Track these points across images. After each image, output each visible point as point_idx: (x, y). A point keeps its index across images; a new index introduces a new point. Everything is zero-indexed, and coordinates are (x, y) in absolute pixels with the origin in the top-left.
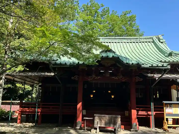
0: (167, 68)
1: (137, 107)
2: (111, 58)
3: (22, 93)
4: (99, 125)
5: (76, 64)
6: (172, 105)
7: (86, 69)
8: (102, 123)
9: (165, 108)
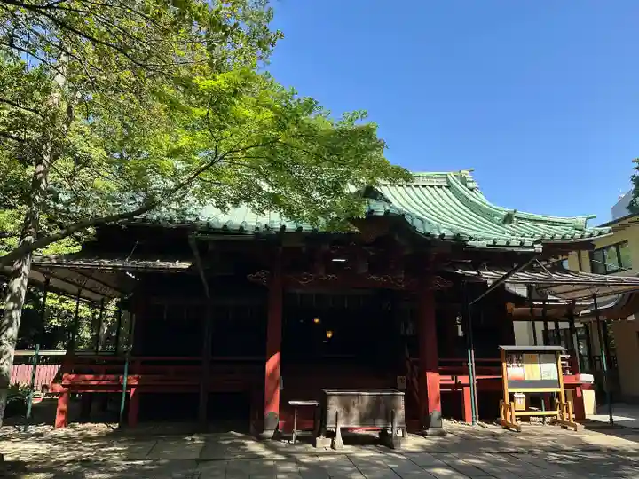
0: (533, 250)
1: (441, 364)
2: (381, 216)
3: (60, 325)
4: (341, 425)
5: (276, 232)
6: (524, 355)
7: (304, 250)
8: (352, 415)
9: (504, 364)
